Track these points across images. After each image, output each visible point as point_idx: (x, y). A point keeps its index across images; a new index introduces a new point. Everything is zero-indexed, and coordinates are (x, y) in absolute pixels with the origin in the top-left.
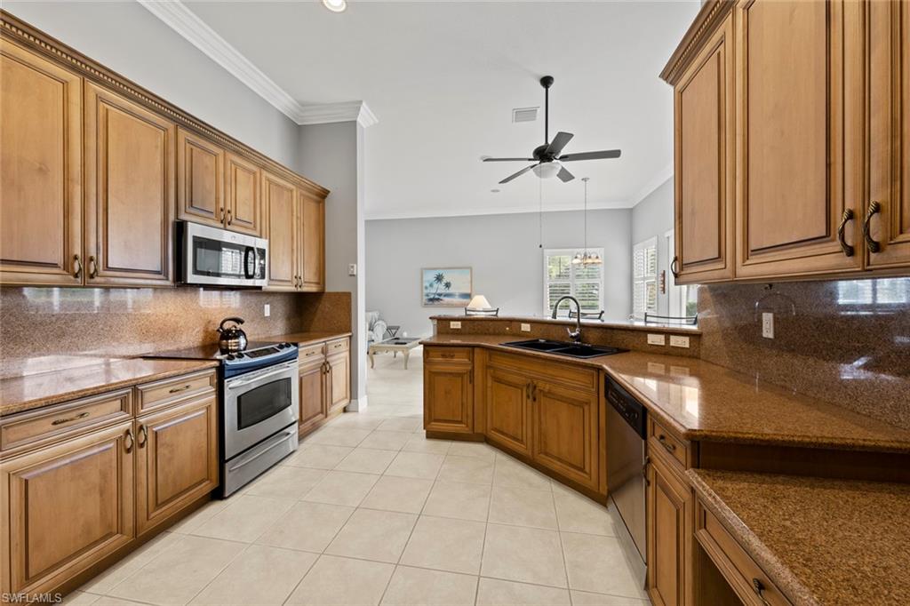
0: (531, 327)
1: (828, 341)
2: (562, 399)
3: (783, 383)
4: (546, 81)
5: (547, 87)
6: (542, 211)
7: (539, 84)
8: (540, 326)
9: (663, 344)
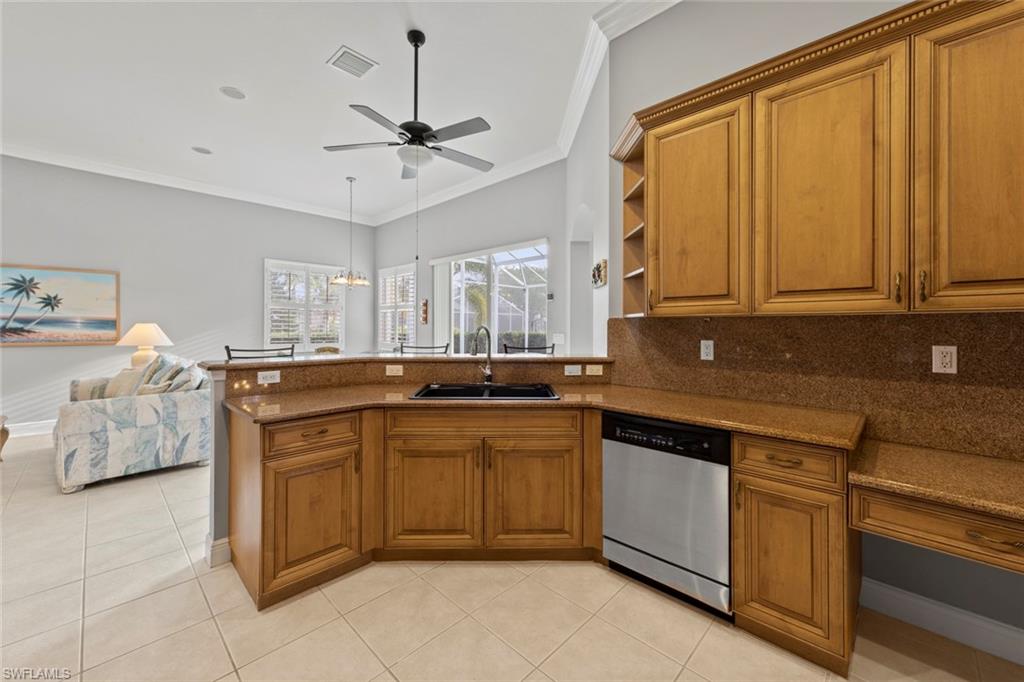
0: (405, 369)
1: (770, 359)
2: (534, 454)
3: (722, 394)
4: (416, 37)
5: (416, 47)
6: (419, 209)
7: (406, 36)
8: (422, 367)
9: (580, 373)
